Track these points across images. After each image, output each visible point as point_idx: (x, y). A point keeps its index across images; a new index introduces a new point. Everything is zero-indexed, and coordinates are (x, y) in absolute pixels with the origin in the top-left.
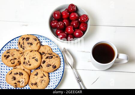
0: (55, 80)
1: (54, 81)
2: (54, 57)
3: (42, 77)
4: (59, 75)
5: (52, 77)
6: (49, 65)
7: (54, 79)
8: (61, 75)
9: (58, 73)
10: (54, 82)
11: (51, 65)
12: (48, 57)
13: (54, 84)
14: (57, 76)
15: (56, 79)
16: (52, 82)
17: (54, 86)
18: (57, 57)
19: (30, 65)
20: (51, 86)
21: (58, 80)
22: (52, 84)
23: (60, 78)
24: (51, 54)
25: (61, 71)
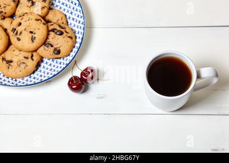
0: (47, 71)
1: (44, 72)
2: (65, 34)
3: (26, 58)
4: (57, 67)
5: (46, 65)
6: (48, 45)
7: (47, 69)
8: (61, 69)
9: (59, 63)
10: (43, 74)
11: (52, 46)
12: (56, 31)
13: (41, 76)
14: (54, 66)
15: (50, 72)
16: (40, 71)
17: (38, 79)
18: (69, 37)
20: (34, 78)
21: (51, 74)
22: (37, 75)
23: (56, 73)
24: (63, 28)
25: (65, 62)
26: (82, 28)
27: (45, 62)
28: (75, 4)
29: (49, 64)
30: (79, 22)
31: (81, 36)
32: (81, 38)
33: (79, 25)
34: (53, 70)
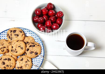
2: (36, 45)
3: (26, 62)
4: (40, 60)
5: (34, 62)
6: (32, 52)
7: (36, 63)
8: (42, 60)
9: (39, 58)
11: (33, 52)
12: (31, 46)
14: (38, 61)
15: (38, 64)
18: (38, 46)
19: (17, 52)
22: (34, 67)
23: (41, 63)
24: (34, 43)
26: (40, 41)
27: (33, 61)
28: (31, 33)
29: (35, 61)
30: (37, 39)
31: (41, 44)
32: (42, 45)
33: (37, 40)
34: (39, 62)
